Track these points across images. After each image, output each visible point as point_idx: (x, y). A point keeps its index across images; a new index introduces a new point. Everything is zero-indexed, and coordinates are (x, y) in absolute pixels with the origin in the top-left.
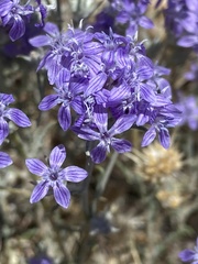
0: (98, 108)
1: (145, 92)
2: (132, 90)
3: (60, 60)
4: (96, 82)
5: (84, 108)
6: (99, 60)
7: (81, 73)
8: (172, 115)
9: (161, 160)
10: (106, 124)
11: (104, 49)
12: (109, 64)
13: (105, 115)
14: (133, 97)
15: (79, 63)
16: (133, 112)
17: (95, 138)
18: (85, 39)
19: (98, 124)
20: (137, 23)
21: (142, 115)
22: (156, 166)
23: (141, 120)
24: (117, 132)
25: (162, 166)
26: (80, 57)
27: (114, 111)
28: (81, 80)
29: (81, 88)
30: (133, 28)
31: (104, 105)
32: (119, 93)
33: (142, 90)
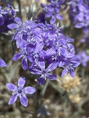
0: (40, 59)
1: (63, 51)
2: (57, 51)
3: (22, 36)
4: (40, 47)
5: (34, 59)
6: (41, 36)
7: (32, 43)
8: (75, 62)
9: (71, 81)
10: (44, 67)
11: (43, 31)
12: (45, 38)
13: (44, 62)
14: (57, 54)
15: (31, 38)
16: (57, 61)
17: (39, 73)
18: (34, 26)
19: (41, 67)
20: (55, 17)
21: (61, 62)
22: (68, 84)
23: (61, 64)
24: (49, 70)
25: (71, 84)
26: (31, 35)
27: (48, 61)
28: (32, 46)
29: (32, 50)
30: (53, 19)
31: (43, 58)
32: (50, 52)
33: (61, 50)
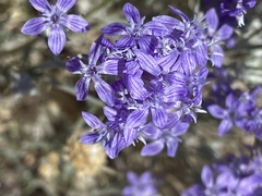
0: (122, 63)
1: (138, 116)
2: (140, 102)
3: (178, 28)
4: (150, 64)
5: (121, 48)
6: (175, 69)
7: (159, 46)
10: (105, 73)
12: (169, 78)
13: (116, 73)
14: (133, 103)
15: (172, 47)
16: (117, 103)
17: (91, 60)
23: (110, 113)
26: (180, 49)
27: (118, 82)
28: (153, 47)
29: (144, 47)
31: (125, 71)
33: (140, 113)
